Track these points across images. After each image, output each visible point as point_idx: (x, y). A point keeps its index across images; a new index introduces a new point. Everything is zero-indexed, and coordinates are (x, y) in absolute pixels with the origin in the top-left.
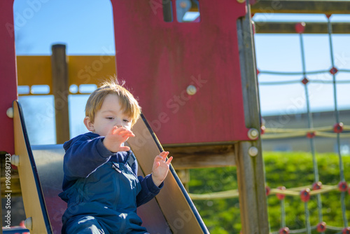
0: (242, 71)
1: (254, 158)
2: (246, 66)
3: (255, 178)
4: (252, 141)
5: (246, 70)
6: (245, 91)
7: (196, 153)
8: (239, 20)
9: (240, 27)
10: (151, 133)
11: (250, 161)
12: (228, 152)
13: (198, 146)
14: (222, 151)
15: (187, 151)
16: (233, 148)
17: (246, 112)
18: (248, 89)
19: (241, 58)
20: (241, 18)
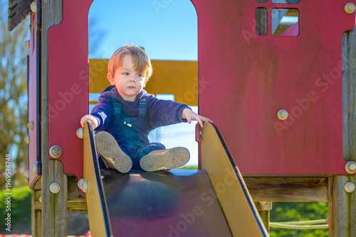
0: (345, 94)
1: (349, 194)
2: (349, 88)
3: (350, 217)
4: (349, 175)
5: (349, 93)
6: (345, 117)
7: (282, 185)
8: (346, 34)
9: (346, 42)
10: (234, 166)
11: (345, 197)
12: (320, 186)
13: (286, 178)
14: (313, 184)
15: (273, 182)
16: (326, 181)
17: (345, 142)
18: (349, 115)
19: (344, 78)
20: (348, 32)
